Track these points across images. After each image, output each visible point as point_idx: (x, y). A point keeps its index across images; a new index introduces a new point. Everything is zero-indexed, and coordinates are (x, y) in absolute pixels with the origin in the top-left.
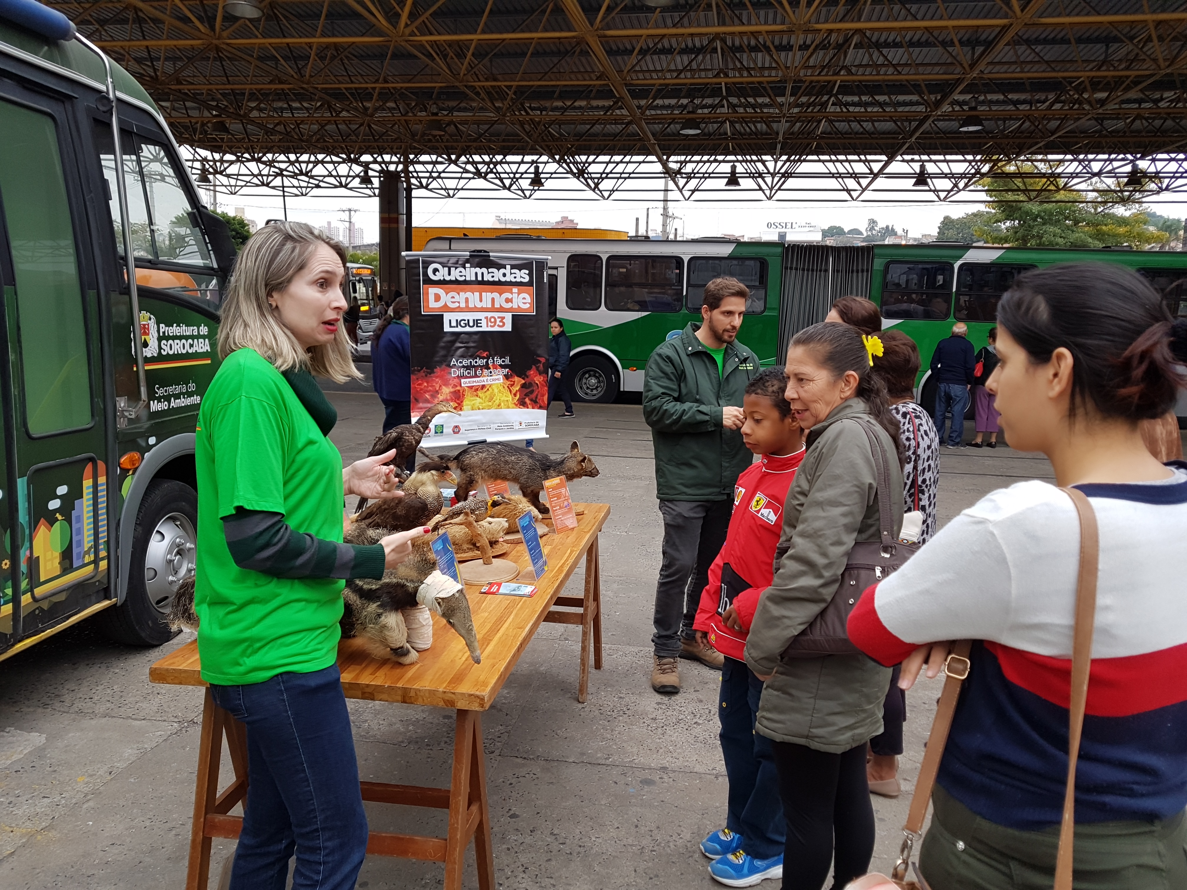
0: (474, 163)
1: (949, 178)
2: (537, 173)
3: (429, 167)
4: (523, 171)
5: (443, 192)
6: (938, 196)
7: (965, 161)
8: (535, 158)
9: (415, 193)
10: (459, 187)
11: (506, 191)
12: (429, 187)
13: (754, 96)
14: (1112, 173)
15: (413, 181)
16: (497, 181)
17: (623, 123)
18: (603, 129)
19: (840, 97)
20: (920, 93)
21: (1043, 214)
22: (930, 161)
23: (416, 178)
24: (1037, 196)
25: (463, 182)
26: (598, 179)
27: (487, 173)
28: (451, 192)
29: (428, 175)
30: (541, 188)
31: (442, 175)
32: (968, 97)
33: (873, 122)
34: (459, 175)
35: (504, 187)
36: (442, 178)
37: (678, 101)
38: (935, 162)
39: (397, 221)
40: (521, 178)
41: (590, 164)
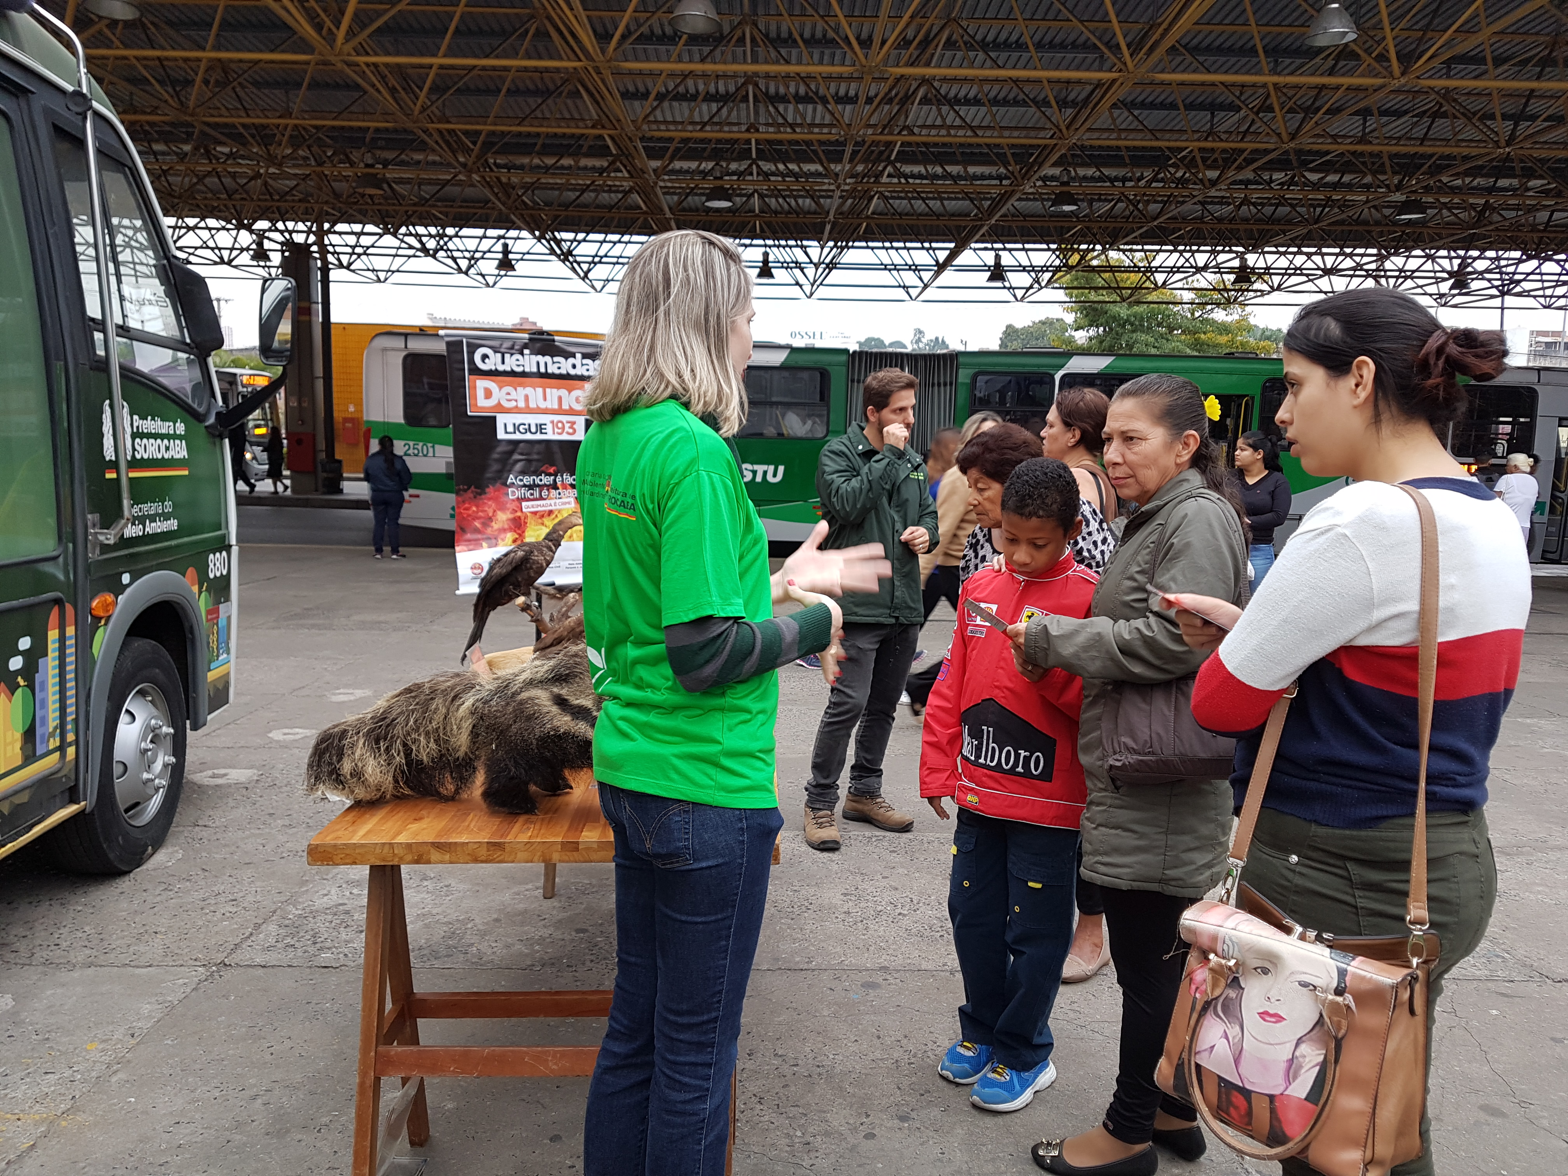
0: (418, 236)
1: (1029, 272)
2: (506, 251)
3: (352, 239)
4: (486, 249)
5: (369, 274)
6: (1015, 296)
7: (1049, 249)
8: (502, 232)
9: (334, 275)
10: (393, 268)
11: (463, 275)
12: (352, 267)
13: (798, 161)
14: (1219, 269)
15: (330, 258)
16: (450, 262)
17: (618, 192)
18: (597, 197)
19: (898, 165)
20: (1006, 164)
21: (1133, 319)
22: (1005, 249)
23: (333, 254)
24: (1131, 295)
25: (399, 261)
26: (590, 263)
27: (436, 251)
28: (382, 276)
29: (349, 250)
30: (509, 273)
31: (370, 251)
32: (1056, 171)
33: (942, 199)
34: (393, 252)
35: (459, 270)
36: (368, 255)
37: (699, 165)
38: (1010, 250)
39: (308, 311)
40: (482, 258)
41: (579, 242)
